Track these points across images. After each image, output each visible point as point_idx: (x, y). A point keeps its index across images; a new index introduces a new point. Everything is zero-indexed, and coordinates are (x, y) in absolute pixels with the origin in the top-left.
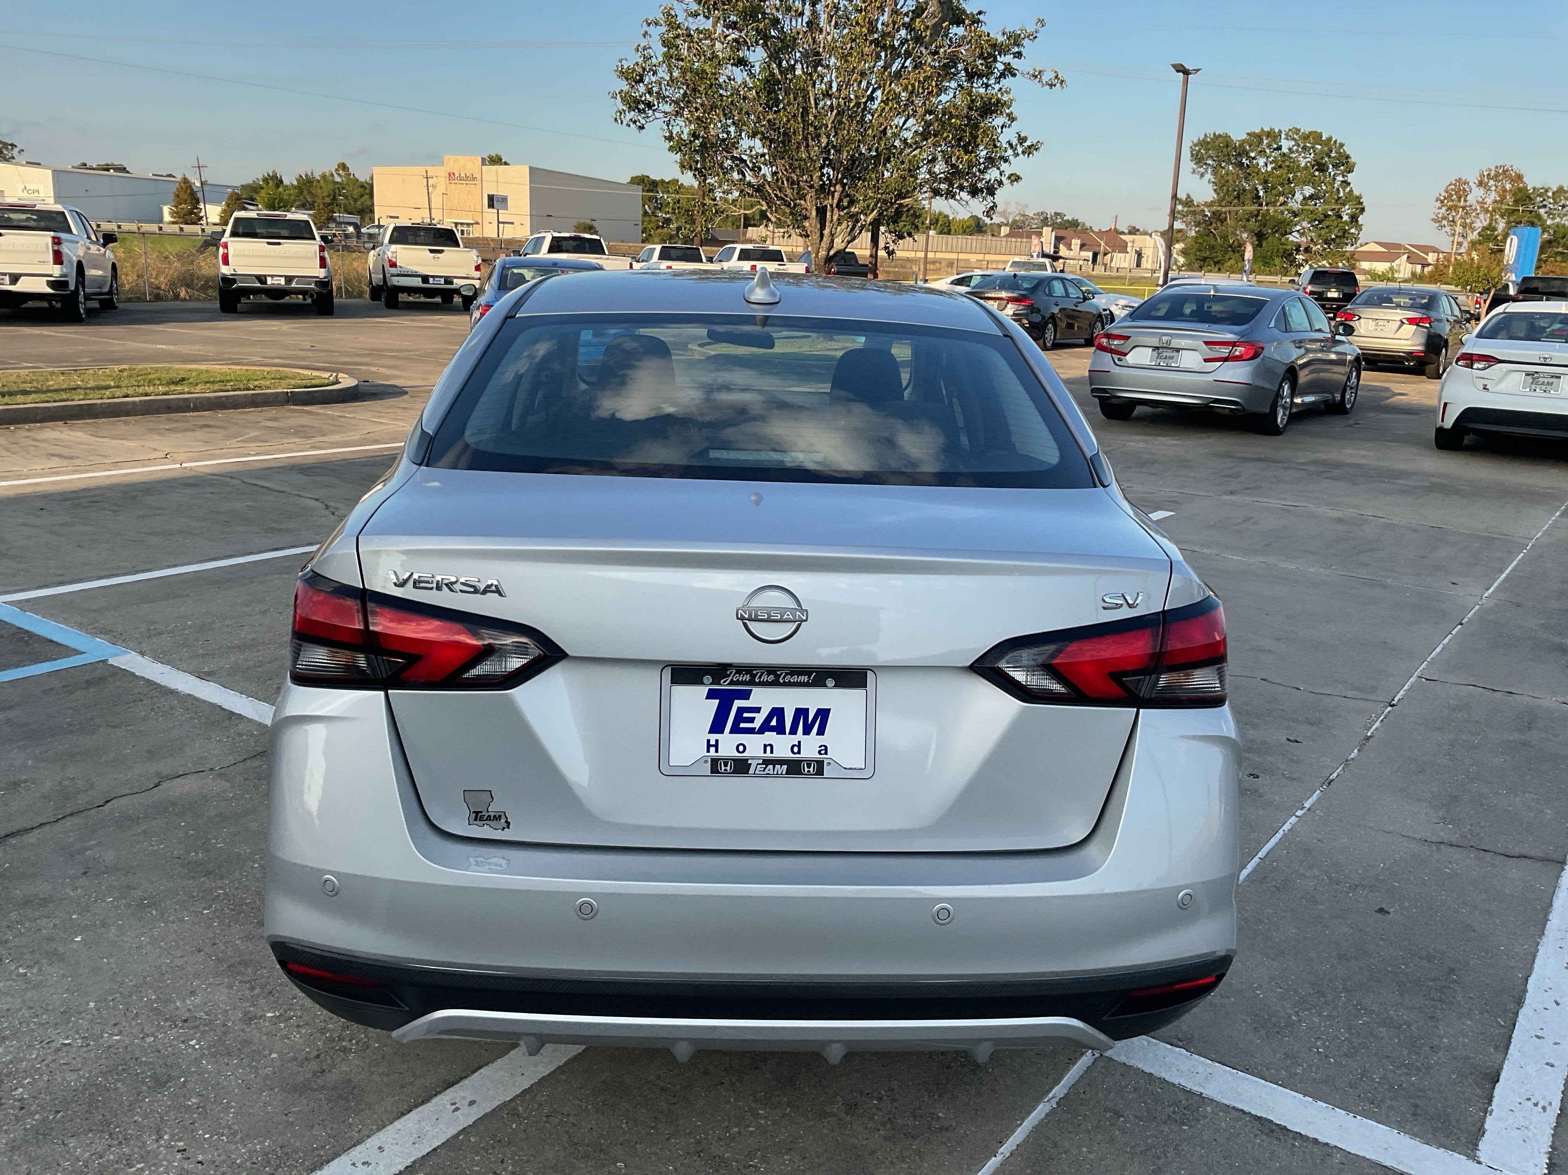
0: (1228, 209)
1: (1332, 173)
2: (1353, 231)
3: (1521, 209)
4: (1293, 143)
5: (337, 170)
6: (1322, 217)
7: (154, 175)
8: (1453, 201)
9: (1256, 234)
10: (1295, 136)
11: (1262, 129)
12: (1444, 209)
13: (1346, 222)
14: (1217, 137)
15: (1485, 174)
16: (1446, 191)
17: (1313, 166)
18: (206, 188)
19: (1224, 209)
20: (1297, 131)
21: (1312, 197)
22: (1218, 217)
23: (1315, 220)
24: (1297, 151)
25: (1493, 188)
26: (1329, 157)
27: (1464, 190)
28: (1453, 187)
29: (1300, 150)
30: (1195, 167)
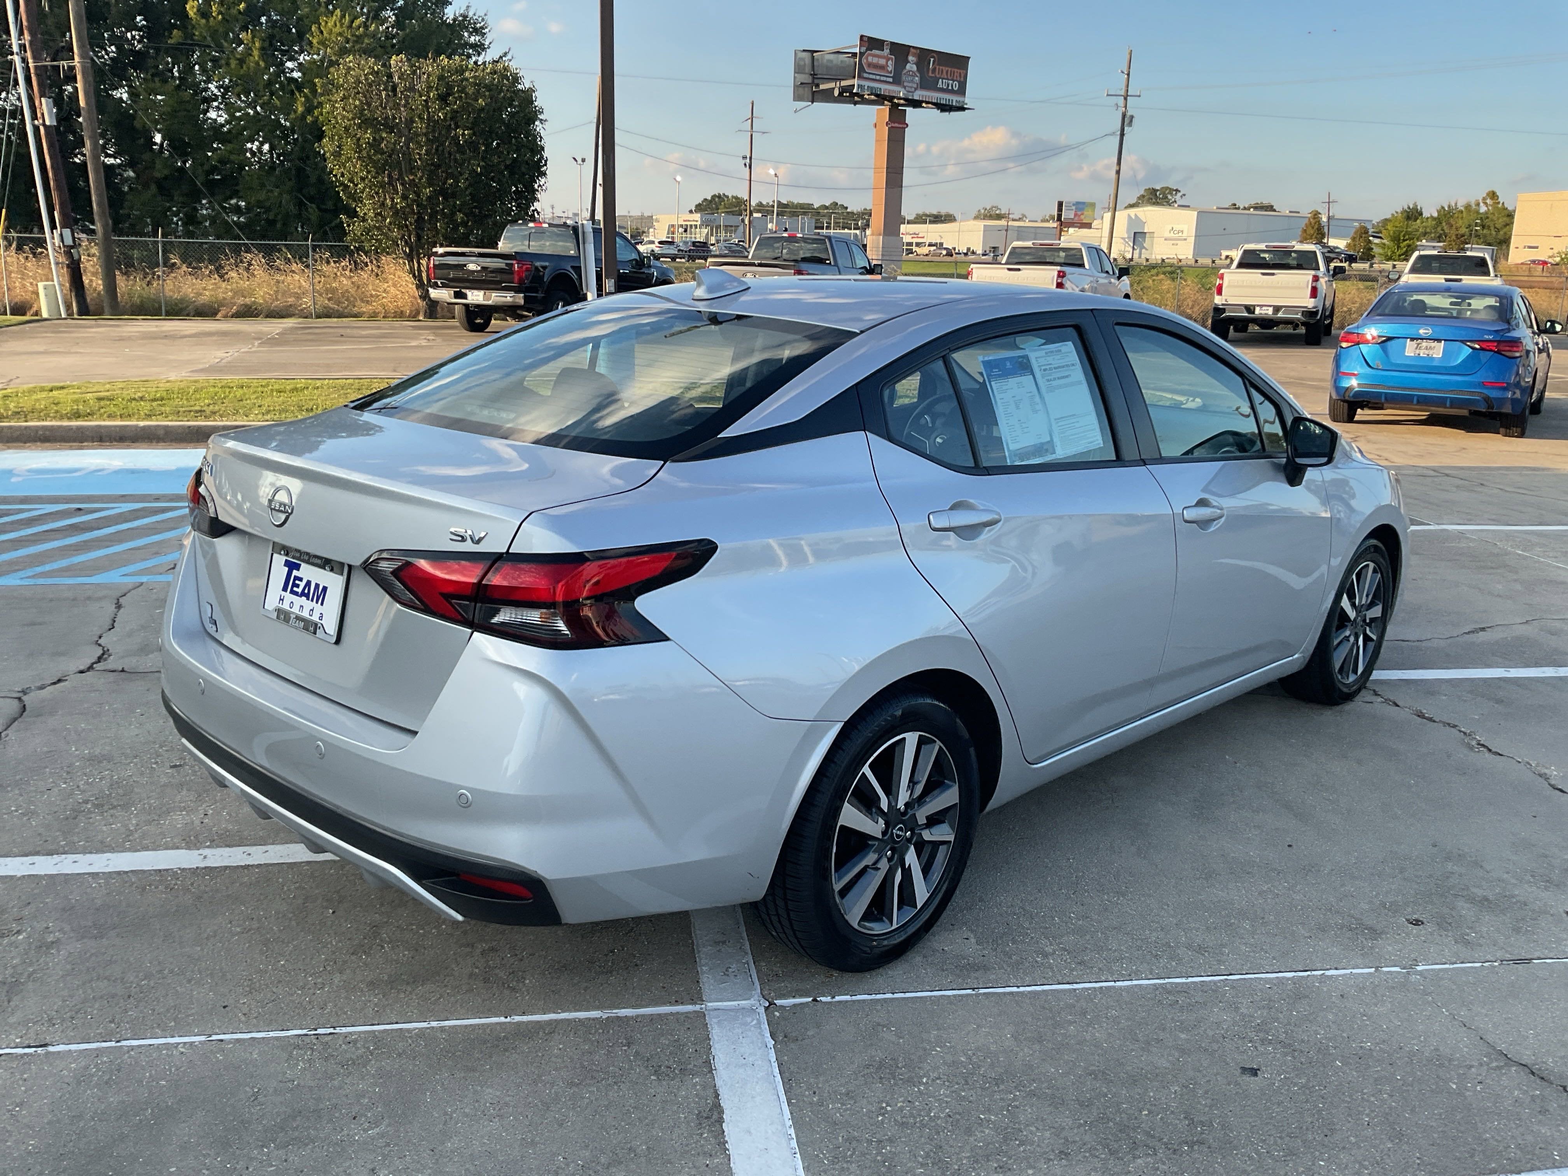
5: (1484, 199)
7: (1290, 212)
18: (1331, 222)
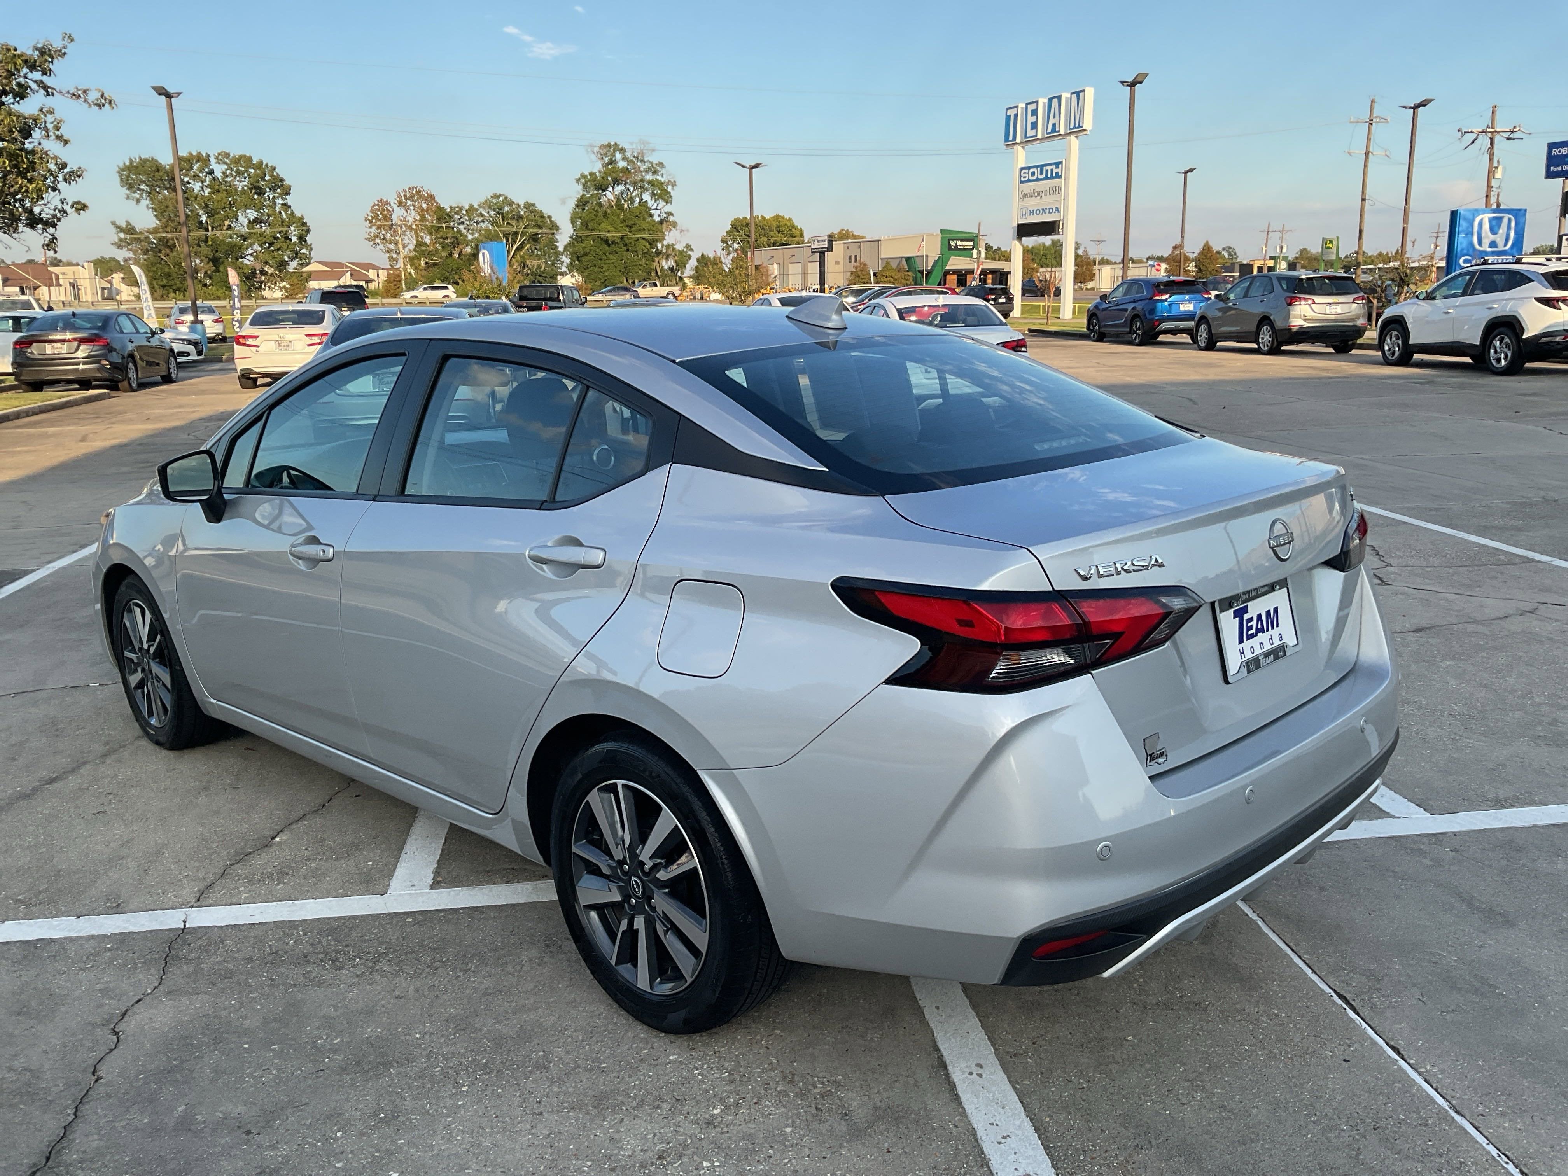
0: (174, 235)
1: (271, 196)
2: (304, 251)
3: (444, 226)
4: (226, 167)
6: (272, 239)
8: (379, 220)
9: (210, 260)
10: (226, 160)
11: (191, 154)
12: (374, 228)
13: (295, 243)
14: (143, 161)
15: (402, 194)
16: (372, 211)
17: (251, 190)
19: (170, 236)
20: (227, 155)
21: (257, 221)
22: (167, 244)
23: (266, 243)
24: (231, 175)
25: (412, 208)
26: (265, 180)
27: (388, 210)
28: (376, 207)
29: (234, 173)
30: (128, 192)
